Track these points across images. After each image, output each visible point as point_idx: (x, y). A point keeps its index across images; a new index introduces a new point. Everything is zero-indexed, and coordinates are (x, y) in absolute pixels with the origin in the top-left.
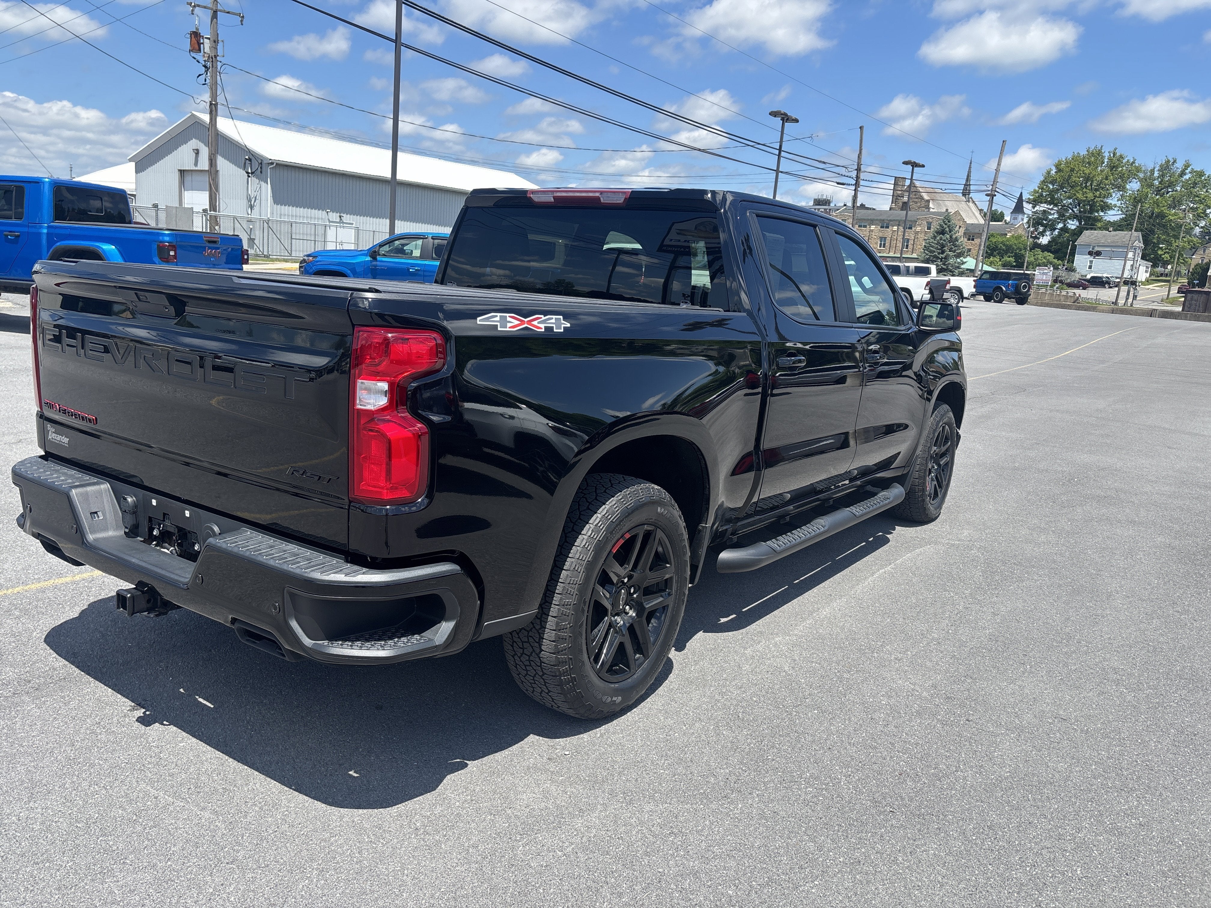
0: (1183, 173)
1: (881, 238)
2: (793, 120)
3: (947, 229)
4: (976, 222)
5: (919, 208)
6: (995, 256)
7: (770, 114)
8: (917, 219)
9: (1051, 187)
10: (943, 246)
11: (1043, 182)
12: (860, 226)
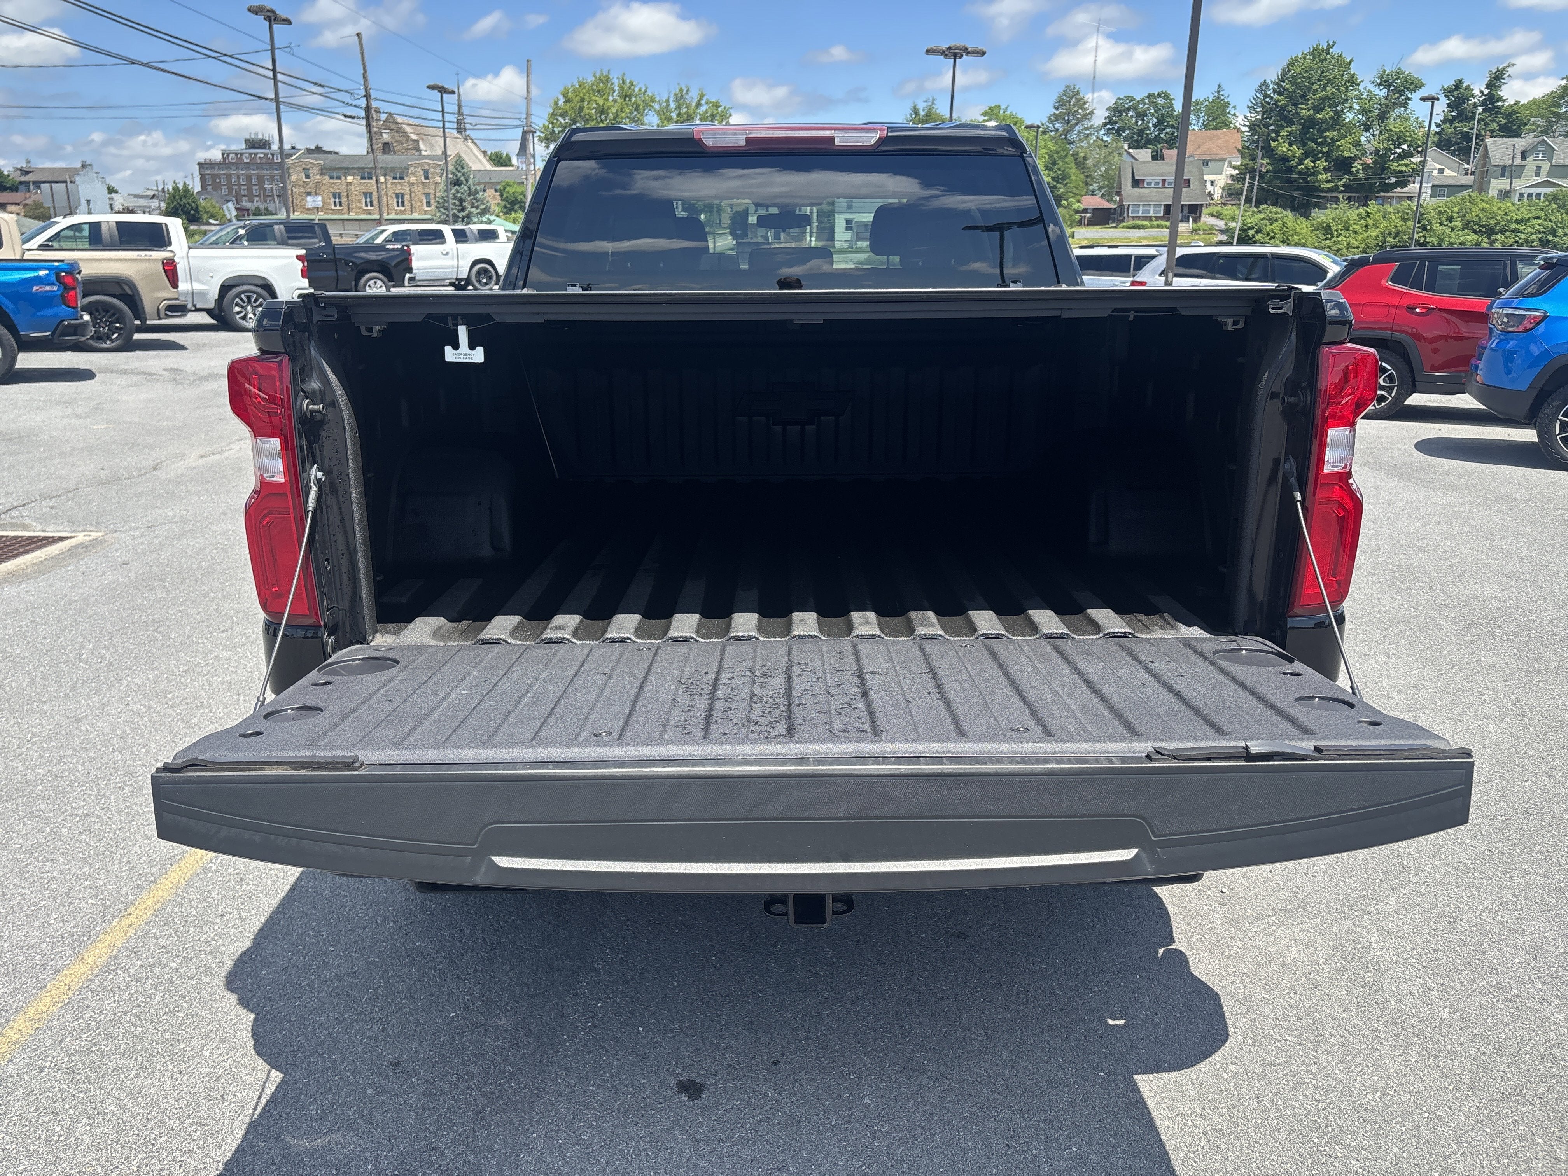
0: (698, 105)
1: (365, 194)
2: (284, 20)
3: (462, 179)
4: (482, 168)
5: (407, 150)
6: (516, 211)
7: (249, 10)
8: (409, 165)
9: (563, 121)
10: (461, 201)
11: (553, 115)
12: (331, 178)
